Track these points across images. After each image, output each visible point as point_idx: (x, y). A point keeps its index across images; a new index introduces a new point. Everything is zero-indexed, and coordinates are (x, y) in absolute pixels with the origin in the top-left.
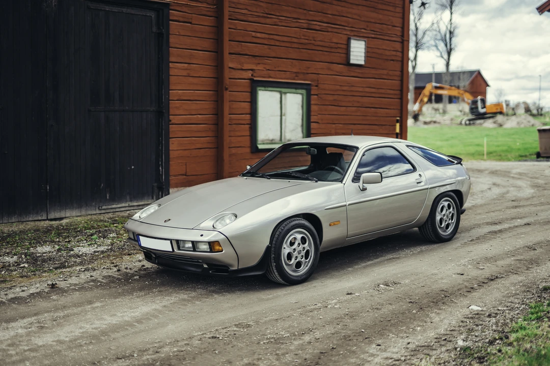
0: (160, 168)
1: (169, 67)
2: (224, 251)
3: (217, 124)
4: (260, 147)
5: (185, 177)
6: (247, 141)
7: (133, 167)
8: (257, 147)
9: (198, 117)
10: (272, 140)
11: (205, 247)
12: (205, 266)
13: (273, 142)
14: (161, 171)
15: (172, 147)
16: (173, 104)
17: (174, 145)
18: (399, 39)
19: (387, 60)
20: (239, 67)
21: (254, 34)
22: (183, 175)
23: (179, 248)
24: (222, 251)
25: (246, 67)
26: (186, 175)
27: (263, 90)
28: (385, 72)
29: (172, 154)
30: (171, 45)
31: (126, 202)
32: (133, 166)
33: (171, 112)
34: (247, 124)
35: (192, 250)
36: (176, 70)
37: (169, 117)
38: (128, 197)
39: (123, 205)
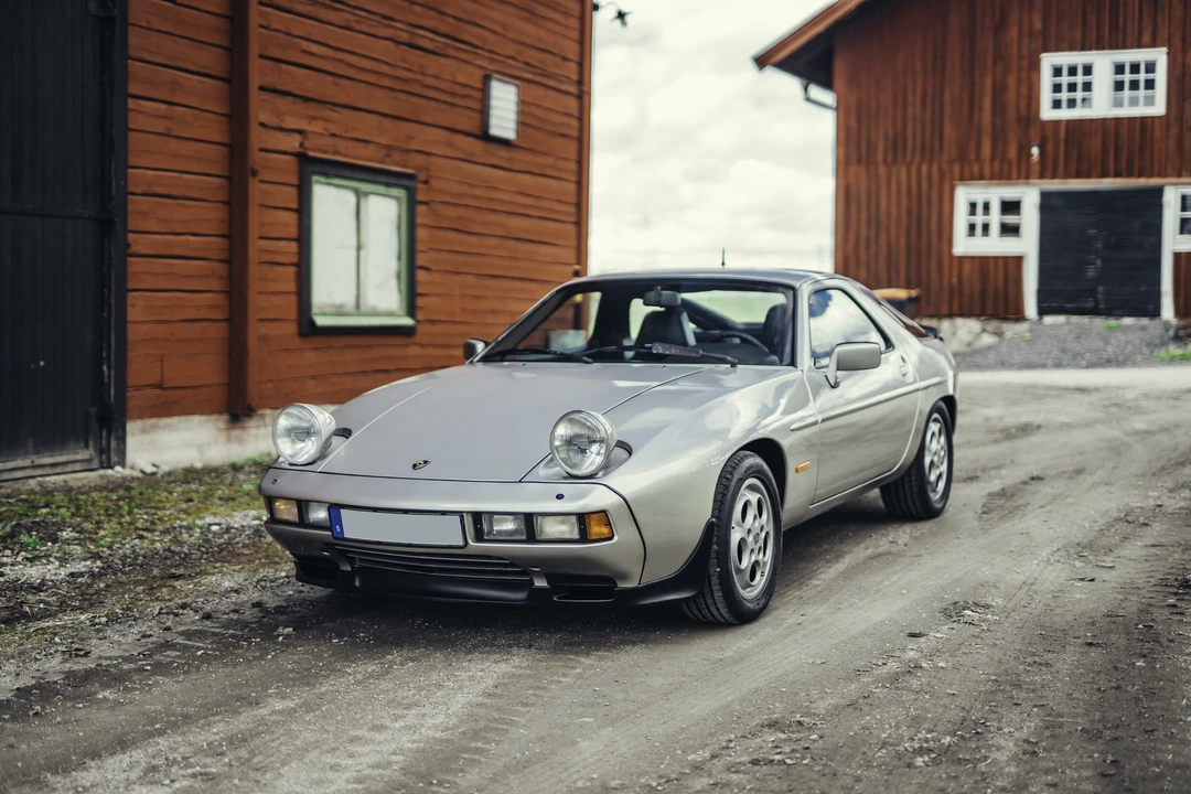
0: (105, 368)
1: (126, 110)
2: (616, 538)
3: (228, 261)
4: (321, 321)
5: (158, 391)
6: (289, 306)
7: (42, 363)
8: (312, 323)
9: (188, 241)
10: (340, 307)
11: (566, 529)
12: (540, 583)
13: (342, 310)
14: (106, 374)
15: (133, 314)
16: (136, 204)
17: (138, 308)
18: (573, 89)
19: (552, 133)
20: (275, 122)
21: (304, 44)
22: (154, 386)
23: (479, 537)
24: (611, 538)
25: (290, 123)
26: (161, 388)
27: (323, 183)
28: (549, 161)
29: (135, 332)
30: (132, 52)
31: (26, 455)
32: (42, 359)
33: (132, 223)
34: (292, 264)
35: (524, 537)
36: (143, 116)
37: (125, 237)
38: (30, 443)
39: (20, 463)
